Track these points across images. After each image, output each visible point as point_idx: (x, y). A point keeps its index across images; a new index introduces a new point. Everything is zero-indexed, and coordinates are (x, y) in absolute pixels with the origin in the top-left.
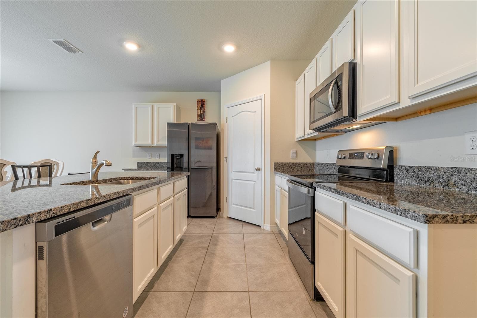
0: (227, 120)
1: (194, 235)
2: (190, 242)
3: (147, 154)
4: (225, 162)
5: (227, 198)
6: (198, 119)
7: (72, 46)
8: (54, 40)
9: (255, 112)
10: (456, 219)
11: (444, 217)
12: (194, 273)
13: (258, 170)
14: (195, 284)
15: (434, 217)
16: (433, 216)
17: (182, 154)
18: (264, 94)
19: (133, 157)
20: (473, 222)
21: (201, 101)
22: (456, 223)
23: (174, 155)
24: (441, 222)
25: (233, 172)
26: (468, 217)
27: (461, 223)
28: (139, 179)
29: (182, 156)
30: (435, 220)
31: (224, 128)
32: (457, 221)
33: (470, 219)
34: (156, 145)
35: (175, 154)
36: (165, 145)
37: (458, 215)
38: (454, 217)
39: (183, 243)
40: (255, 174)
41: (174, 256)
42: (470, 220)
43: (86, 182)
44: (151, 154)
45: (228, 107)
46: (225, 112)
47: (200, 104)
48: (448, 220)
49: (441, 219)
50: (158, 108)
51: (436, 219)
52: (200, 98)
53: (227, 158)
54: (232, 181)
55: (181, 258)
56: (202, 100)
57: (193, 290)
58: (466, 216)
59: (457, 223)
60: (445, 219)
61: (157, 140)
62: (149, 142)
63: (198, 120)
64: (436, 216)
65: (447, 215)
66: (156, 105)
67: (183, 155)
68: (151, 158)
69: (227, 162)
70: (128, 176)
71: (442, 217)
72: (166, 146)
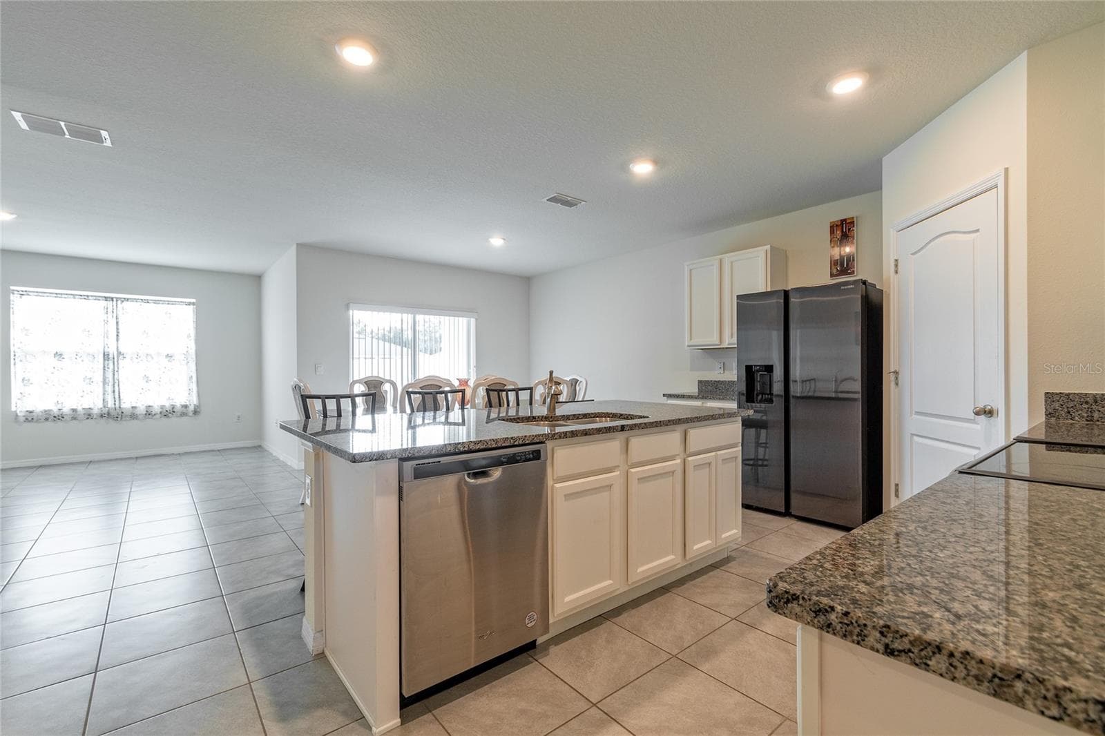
0: (896, 266)
1: (768, 556)
2: (746, 567)
3: (717, 363)
4: (893, 384)
5: (897, 485)
6: (835, 271)
7: (569, 199)
8: (547, 198)
9: (977, 231)
10: (858, 630)
11: (820, 610)
12: (700, 627)
13: (989, 413)
14: (686, 645)
15: (788, 598)
16: (786, 596)
17: (770, 364)
18: (1007, 170)
19: (692, 370)
20: (923, 666)
21: (842, 224)
22: (858, 643)
23: (752, 366)
24: (809, 623)
25: (914, 416)
26: (906, 640)
27: (878, 651)
28: (624, 418)
29: (769, 369)
30: (792, 608)
31: (890, 291)
32: (863, 640)
33: (910, 651)
34: (729, 344)
35: (755, 366)
36: (734, 344)
37: (868, 623)
38: (852, 623)
39: (729, 565)
40: (978, 427)
41: (691, 583)
42: (911, 654)
43: (538, 417)
44: (724, 363)
45: (901, 228)
46: (894, 244)
47: (838, 232)
48: (831, 624)
49: (808, 613)
50: (732, 263)
51: (794, 606)
52: (837, 217)
53: (896, 373)
54: (911, 441)
55: (700, 591)
56: (842, 221)
57: (675, 652)
58: (898, 636)
59: (862, 643)
60: (822, 618)
61: (730, 334)
62: (715, 339)
63: (832, 275)
64: (794, 599)
65: (829, 610)
66: (727, 258)
67: (772, 366)
68: (724, 372)
69: (897, 384)
70: (609, 411)
71: (813, 609)
72: (736, 346)
